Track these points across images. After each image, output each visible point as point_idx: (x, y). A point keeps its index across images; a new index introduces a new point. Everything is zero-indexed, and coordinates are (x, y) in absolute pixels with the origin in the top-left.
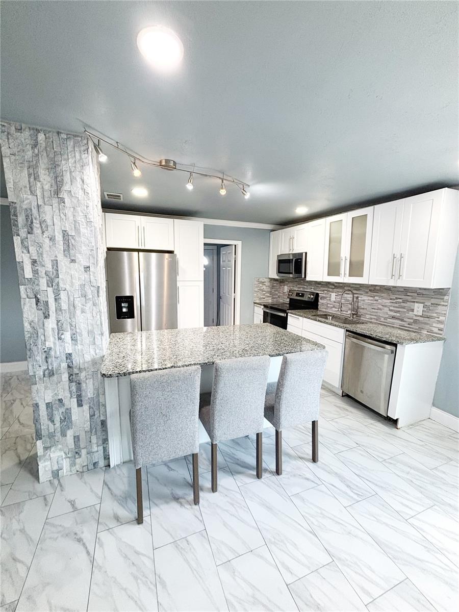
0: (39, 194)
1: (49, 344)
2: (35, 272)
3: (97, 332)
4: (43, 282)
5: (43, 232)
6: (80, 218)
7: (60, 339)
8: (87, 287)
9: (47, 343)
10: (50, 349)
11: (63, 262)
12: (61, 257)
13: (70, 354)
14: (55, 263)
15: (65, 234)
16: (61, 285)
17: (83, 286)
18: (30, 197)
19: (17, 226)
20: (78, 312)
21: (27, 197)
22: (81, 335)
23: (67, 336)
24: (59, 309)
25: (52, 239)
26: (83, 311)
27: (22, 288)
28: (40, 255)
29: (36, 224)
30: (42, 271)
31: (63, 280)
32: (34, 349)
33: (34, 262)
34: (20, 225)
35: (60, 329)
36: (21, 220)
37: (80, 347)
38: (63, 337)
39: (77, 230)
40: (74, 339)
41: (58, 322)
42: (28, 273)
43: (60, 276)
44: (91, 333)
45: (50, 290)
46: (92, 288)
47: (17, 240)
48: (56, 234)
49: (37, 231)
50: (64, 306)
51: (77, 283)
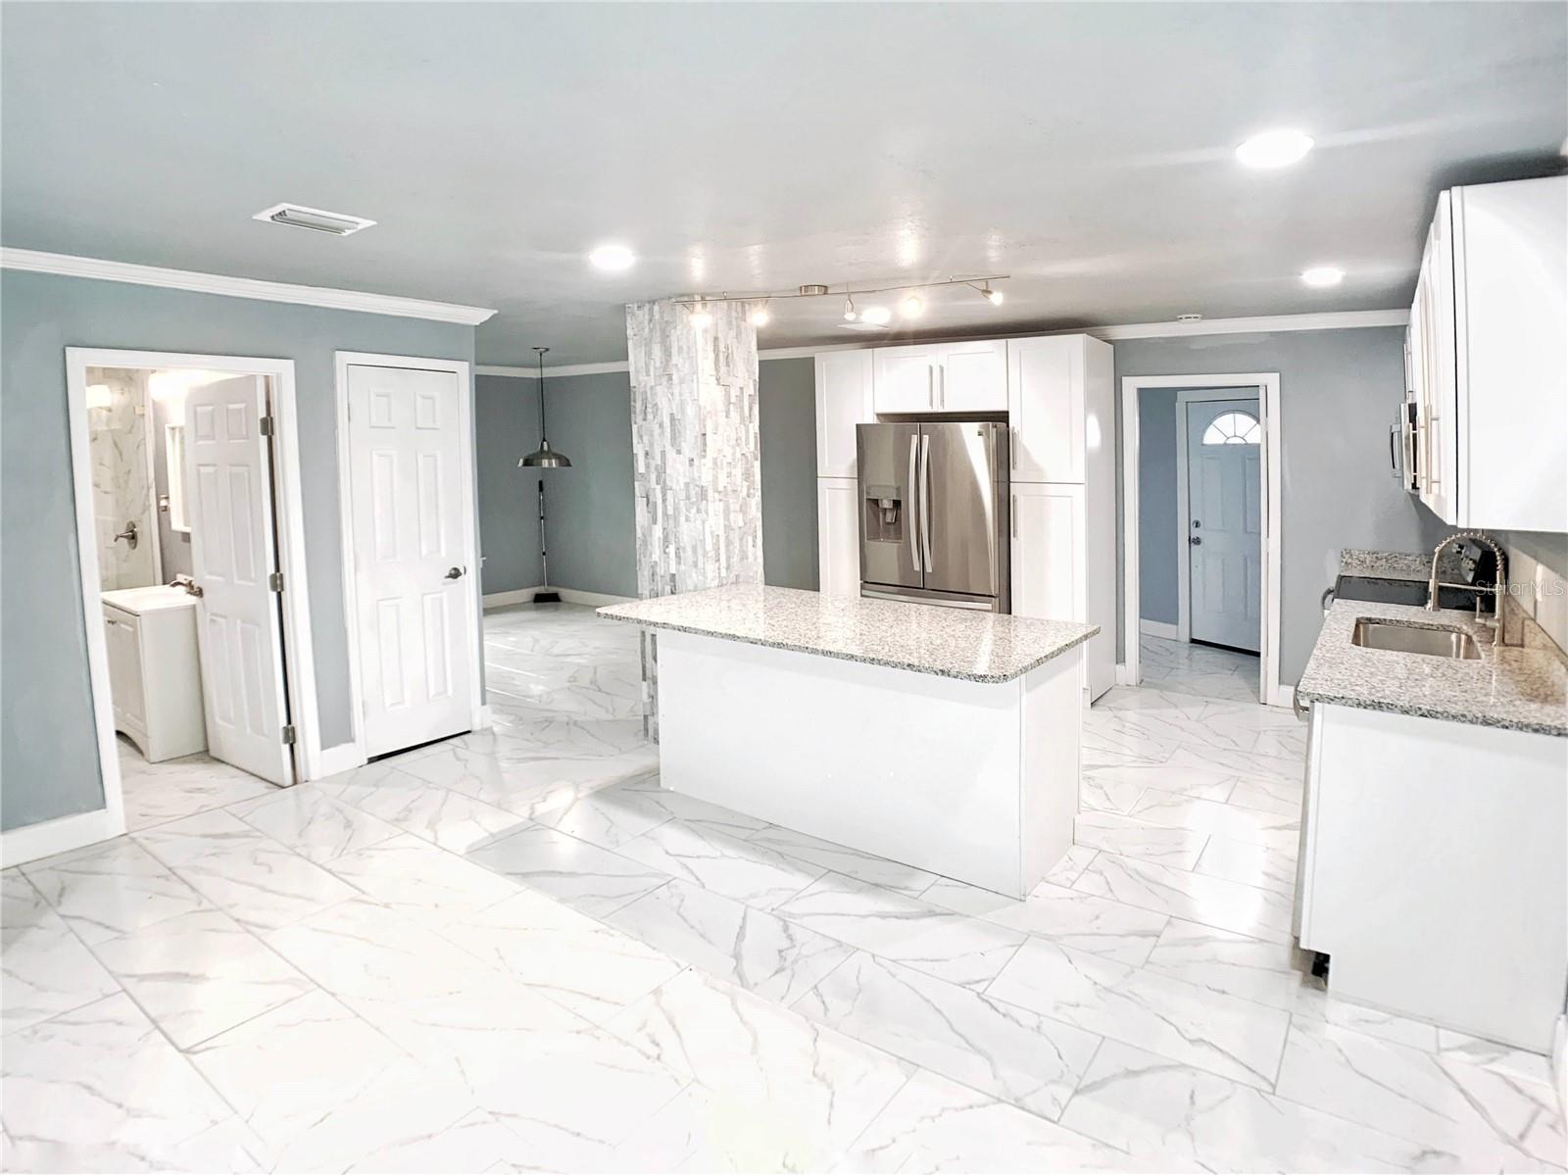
0: (652, 373)
1: (655, 557)
2: (647, 466)
3: (700, 551)
4: (653, 477)
5: (654, 418)
6: (686, 396)
7: (665, 553)
8: (691, 486)
9: (653, 556)
10: (656, 562)
11: (671, 454)
12: (668, 447)
13: (674, 575)
14: (663, 453)
15: (672, 418)
16: (668, 483)
17: (687, 485)
18: (646, 378)
19: (635, 413)
20: (682, 519)
21: (643, 378)
22: (684, 549)
23: (672, 549)
24: (665, 514)
25: (661, 425)
26: (687, 519)
27: (636, 483)
28: (651, 445)
29: (649, 410)
30: (653, 464)
31: (669, 475)
32: (643, 559)
33: (647, 454)
34: (638, 411)
35: (666, 540)
36: (638, 406)
37: (683, 567)
38: (667, 550)
39: (683, 412)
40: (678, 556)
41: (664, 529)
42: (641, 468)
43: (667, 472)
44: (694, 549)
45: (658, 487)
46: (697, 489)
47: (635, 428)
48: (665, 419)
49: (650, 417)
50: (670, 511)
51: (682, 481)
